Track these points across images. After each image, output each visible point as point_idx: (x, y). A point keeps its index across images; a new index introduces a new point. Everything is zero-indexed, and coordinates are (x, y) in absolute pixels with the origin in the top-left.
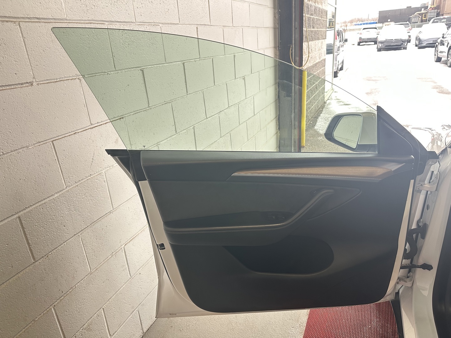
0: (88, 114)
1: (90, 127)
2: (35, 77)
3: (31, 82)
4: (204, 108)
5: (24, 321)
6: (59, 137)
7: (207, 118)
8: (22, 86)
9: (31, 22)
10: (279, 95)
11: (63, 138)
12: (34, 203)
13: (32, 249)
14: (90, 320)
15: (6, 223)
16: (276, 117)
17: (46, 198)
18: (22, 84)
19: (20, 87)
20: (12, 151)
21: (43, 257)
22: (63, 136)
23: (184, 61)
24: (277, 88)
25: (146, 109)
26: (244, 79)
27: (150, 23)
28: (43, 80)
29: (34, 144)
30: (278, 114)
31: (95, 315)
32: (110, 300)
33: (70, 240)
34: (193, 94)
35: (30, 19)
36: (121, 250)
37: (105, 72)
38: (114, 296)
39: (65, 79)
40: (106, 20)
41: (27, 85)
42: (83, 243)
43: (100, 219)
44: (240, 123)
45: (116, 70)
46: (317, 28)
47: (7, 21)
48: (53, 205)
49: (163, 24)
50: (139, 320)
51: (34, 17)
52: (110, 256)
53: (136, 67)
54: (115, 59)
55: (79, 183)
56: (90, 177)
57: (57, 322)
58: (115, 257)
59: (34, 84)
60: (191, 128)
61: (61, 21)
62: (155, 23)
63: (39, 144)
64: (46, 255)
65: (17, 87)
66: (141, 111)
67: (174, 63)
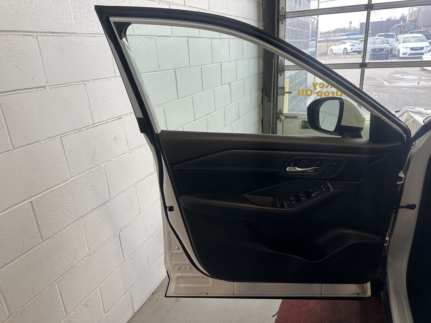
0: (92, 114)
2: (48, 82)
3: (45, 86)
4: (193, 111)
5: (31, 293)
6: (67, 134)
8: (38, 89)
9: (47, 35)
10: (262, 101)
11: (69, 134)
13: (41, 230)
17: (54, 186)
19: (36, 90)
21: (49, 238)
22: (70, 133)
23: (175, 69)
24: (261, 94)
26: (230, 85)
27: (146, 36)
28: (54, 84)
29: (46, 139)
30: (262, 117)
31: (93, 292)
32: (106, 280)
34: (183, 98)
35: (46, 33)
36: (116, 236)
38: (110, 276)
42: (83, 228)
43: (99, 207)
45: (116, 77)
46: (300, 39)
47: (27, 35)
48: (60, 192)
49: (157, 36)
50: (131, 301)
51: (49, 31)
52: (107, 241)
56: (91, 170)
57: (60, 296)
58: (111, 242)
59: (47, 88)
61: (71, 35)
62: (150, 36)
63: (49, 139)
64: (52, 236)
65: (33, 90)
67: (167, 71)
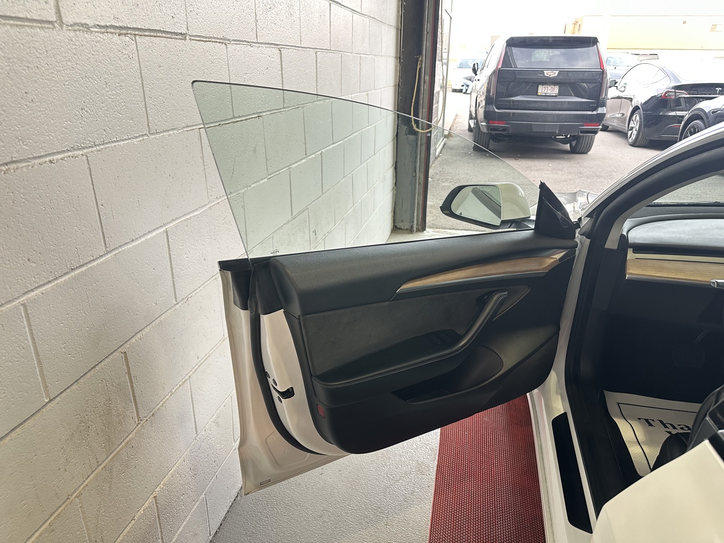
1: (231, 121)
7: (334, 144)
12: (180, 215)
14: (218, 411)
15: (154, 236)
16: (393, 164)
18: (176, 34)
20: (164, 131)
25: (280, 110)
33: (208, 282)
37: (248, 42)
39: (214, 40)
41: (180, 37)
44: (362, 162)
54: (258, 26)
55: (220, 200)
60: (319, 152)
66: (276, 111)
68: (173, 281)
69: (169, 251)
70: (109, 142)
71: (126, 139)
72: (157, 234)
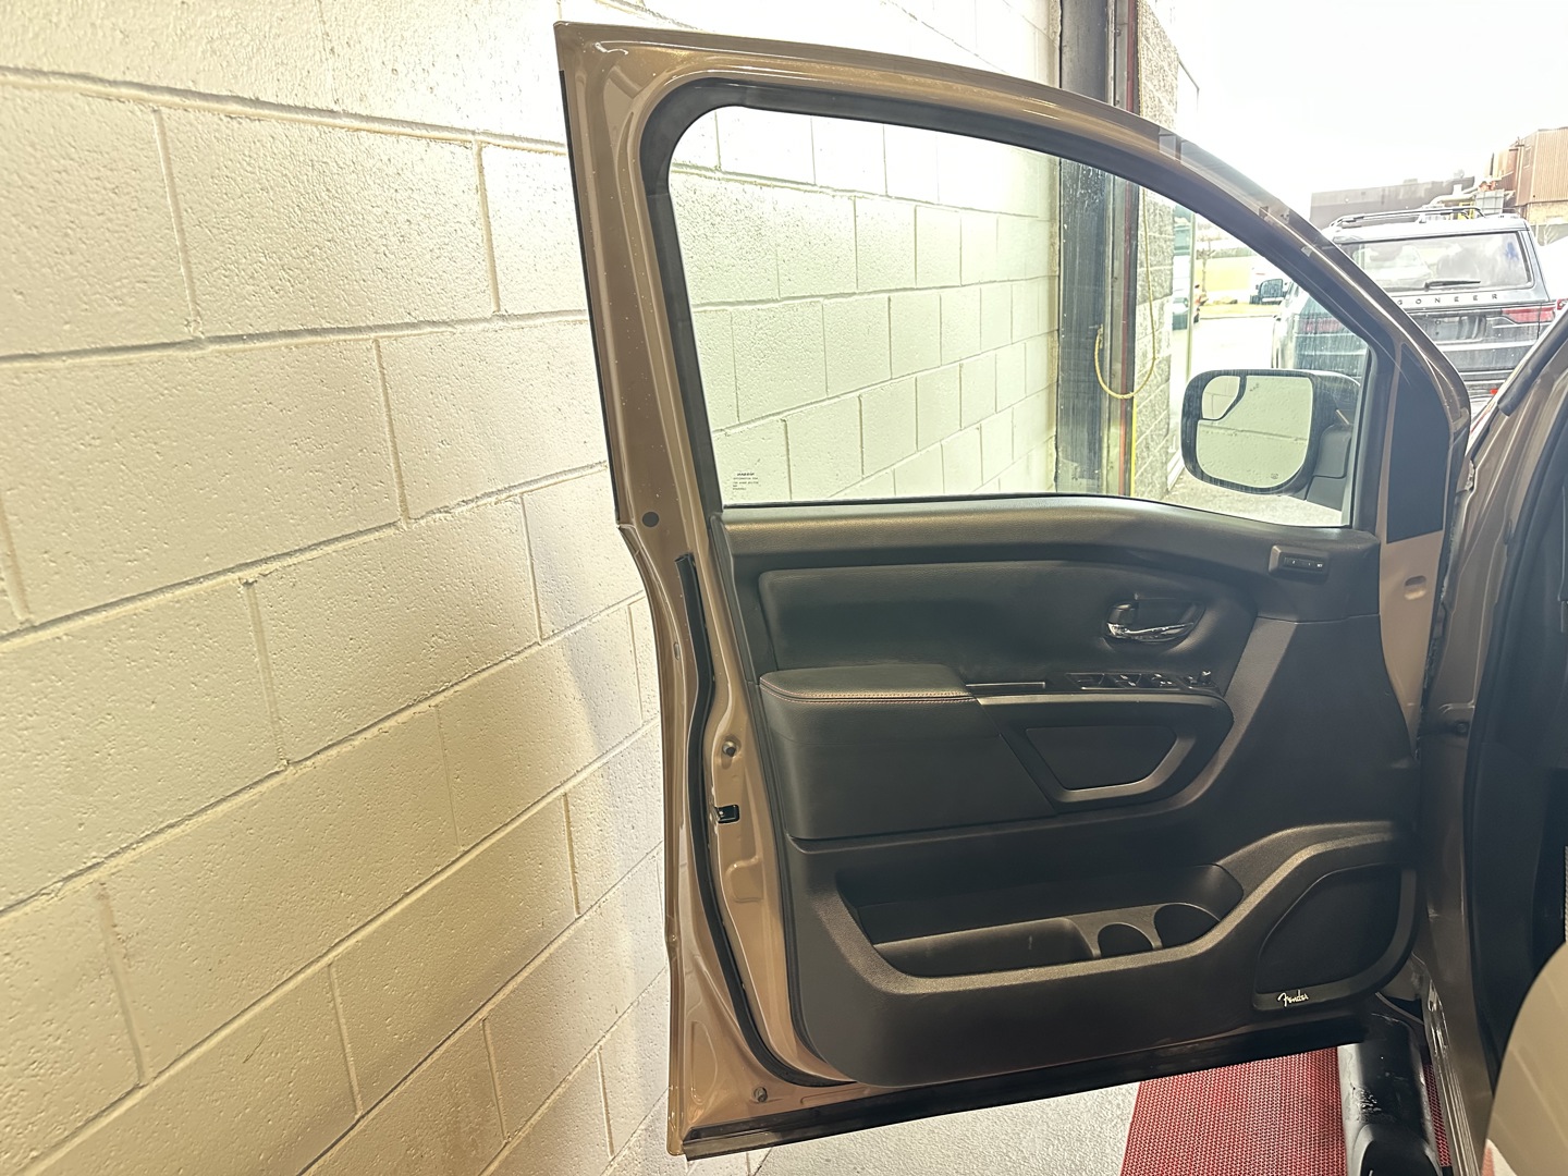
10: (1056, 473)
12: (591, 761)
13: (577, 882)
17: (608, 753)
18: (592, 467)
20: (567, 629)
21: (592, 907)
23: (860, 389)
24: (1054, 450)
26: (980, 429)
27: (804, 297)
34: (873, 478)
40: (730, 300)
42: (658, 882)
45: (741, 424)
49: (826, 297)
53: (773, 415)
57: (602, 1096)
62: (812, 296)
64: (596, 903)
65: (584, 473)
67: (843, 397)
68: (574, 878)
69: (569, 828)
70: (475, 674)
71: (501, 661)
72: (549, 804)
